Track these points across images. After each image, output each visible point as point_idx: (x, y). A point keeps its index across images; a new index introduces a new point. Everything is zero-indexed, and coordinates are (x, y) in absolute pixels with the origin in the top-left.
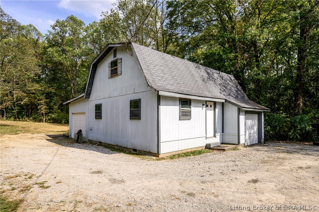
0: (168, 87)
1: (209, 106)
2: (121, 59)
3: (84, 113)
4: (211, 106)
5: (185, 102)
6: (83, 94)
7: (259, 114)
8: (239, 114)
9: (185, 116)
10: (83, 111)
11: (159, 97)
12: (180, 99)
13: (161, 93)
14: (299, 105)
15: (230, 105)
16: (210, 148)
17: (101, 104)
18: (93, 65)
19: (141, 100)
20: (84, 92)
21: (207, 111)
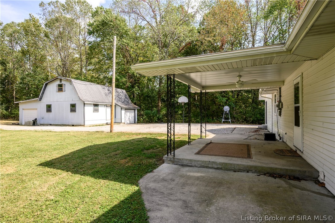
0: (89, 99)
1: (108, 106)
2: (65, 84)
3: (37, 109)
4: (109, 106)
5: (96, 105)
6: (37, 99)
7: (135, 110)
8: (121, 110)
9: (96, 111)
10: (36, 108)
11: (84, 104)
12: (94, 104)
13: (85, 102)
14: (159, 105)
15: (118, 106)
16: (108, 124)
17: (51, 105)
18: (46, 84)
19: (76, 104)
20: (38, 97)
21: (107, 109)
